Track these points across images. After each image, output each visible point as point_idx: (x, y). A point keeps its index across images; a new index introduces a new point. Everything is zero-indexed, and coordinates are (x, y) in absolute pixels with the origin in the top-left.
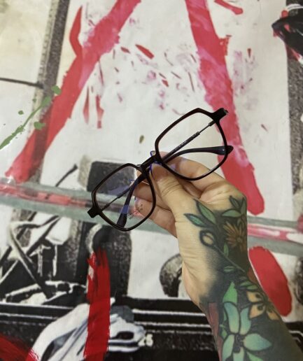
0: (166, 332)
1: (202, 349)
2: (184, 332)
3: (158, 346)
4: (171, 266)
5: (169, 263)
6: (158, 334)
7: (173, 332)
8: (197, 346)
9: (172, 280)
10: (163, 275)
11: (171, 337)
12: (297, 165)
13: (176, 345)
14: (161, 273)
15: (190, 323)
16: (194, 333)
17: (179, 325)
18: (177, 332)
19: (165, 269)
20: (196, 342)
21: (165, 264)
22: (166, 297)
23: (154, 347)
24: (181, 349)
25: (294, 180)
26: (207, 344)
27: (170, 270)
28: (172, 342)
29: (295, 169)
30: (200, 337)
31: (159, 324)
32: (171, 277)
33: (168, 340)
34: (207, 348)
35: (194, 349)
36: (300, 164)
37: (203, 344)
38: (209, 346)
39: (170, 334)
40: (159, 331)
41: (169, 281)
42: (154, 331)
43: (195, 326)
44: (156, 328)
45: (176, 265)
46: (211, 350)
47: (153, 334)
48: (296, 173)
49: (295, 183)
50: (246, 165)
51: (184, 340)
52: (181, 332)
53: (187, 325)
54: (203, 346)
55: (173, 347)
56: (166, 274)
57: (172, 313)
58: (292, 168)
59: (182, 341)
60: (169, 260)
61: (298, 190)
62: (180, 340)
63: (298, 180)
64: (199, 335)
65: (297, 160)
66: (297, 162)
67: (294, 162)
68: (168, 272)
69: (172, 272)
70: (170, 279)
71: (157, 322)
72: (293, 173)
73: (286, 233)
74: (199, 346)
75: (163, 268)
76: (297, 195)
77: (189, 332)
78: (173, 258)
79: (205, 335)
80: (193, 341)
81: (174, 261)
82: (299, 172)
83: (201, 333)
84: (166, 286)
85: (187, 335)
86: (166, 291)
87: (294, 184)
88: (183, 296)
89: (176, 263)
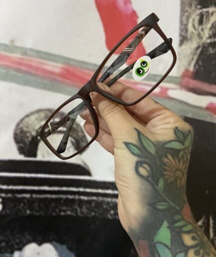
0: (19, 196)
1: (62, 214)
2: (43, 196)
3: (8, 211)
4: (30, 123)
5: (27, 119)
6: (9, 198)
7: (28, 196)
8: (58, 210)
9: (30, 139)
10: (18, 132)
11: (26, 201)
12: (186, 14)
13: (31, 210)
14: (16, 129)
15: (50, 185)
16: (54, 196)
17: (36, 188)
18: (34, 196)
19: (21, 125)
20: (57, 207)
21: (22, 121)
22: (21, 158)
23: (4, 212)
24: (38, 214)
25: (181, 30)
26: (70, 208)
27: (27, 127)
28: (26, 207)
29: (184, 18)
30: (62, 202)
31: (11, 187)
32: (28, 135)
33: (22, 205)
34: (69, 213)
35: (54, 214)
36: (190, 13)
37: (64, 208)
38: (72, 211)
39: (25, 198)
40: (9, 195)
41: (26, 139)
42: (3, 195)
43: (56, 189)
44: (7, 191)
45: (36, 122)
46: (74, 214)
47: (3, 198)
48: (185, 22)
49: (183, 34)
50: (129, 12)
51: (42, 205)
52: (38, 196)
53: (46, 188)
54: (65, 211)
55: (28, 212)
56: (22, 132)
57: (28, 175)
58: (181, 18)
59: (39, 206)
60: (27, 116)
61: (185, 42)
62: (36, 204)
63: (187, 30)
64: (60, 199)
65: (187, 8)
66: (187, 11)
67: (183, 11)
68: (25, 129)
69: (30, 130)
70: (28, 137)
71: (8, 184)
72: (181, 22)
73: (167, 89)
74: (60, 211)
75: (18, 125)
76: (183, 47)
77: (49, 196)
78: (32, 113)
79: (67, 199)
80: (53, 205)
81: (33, 118)
82: (188, 22)
83: (64, 196)
84: (22, 145)
85: (46, 199)
86: (22, 151)
87: (181, 35)
88: (43, 156)
89: (36, 119)
